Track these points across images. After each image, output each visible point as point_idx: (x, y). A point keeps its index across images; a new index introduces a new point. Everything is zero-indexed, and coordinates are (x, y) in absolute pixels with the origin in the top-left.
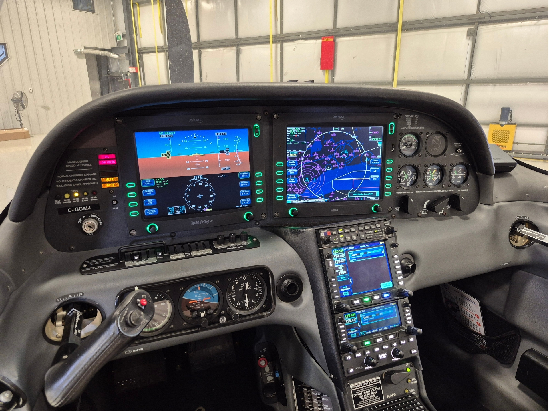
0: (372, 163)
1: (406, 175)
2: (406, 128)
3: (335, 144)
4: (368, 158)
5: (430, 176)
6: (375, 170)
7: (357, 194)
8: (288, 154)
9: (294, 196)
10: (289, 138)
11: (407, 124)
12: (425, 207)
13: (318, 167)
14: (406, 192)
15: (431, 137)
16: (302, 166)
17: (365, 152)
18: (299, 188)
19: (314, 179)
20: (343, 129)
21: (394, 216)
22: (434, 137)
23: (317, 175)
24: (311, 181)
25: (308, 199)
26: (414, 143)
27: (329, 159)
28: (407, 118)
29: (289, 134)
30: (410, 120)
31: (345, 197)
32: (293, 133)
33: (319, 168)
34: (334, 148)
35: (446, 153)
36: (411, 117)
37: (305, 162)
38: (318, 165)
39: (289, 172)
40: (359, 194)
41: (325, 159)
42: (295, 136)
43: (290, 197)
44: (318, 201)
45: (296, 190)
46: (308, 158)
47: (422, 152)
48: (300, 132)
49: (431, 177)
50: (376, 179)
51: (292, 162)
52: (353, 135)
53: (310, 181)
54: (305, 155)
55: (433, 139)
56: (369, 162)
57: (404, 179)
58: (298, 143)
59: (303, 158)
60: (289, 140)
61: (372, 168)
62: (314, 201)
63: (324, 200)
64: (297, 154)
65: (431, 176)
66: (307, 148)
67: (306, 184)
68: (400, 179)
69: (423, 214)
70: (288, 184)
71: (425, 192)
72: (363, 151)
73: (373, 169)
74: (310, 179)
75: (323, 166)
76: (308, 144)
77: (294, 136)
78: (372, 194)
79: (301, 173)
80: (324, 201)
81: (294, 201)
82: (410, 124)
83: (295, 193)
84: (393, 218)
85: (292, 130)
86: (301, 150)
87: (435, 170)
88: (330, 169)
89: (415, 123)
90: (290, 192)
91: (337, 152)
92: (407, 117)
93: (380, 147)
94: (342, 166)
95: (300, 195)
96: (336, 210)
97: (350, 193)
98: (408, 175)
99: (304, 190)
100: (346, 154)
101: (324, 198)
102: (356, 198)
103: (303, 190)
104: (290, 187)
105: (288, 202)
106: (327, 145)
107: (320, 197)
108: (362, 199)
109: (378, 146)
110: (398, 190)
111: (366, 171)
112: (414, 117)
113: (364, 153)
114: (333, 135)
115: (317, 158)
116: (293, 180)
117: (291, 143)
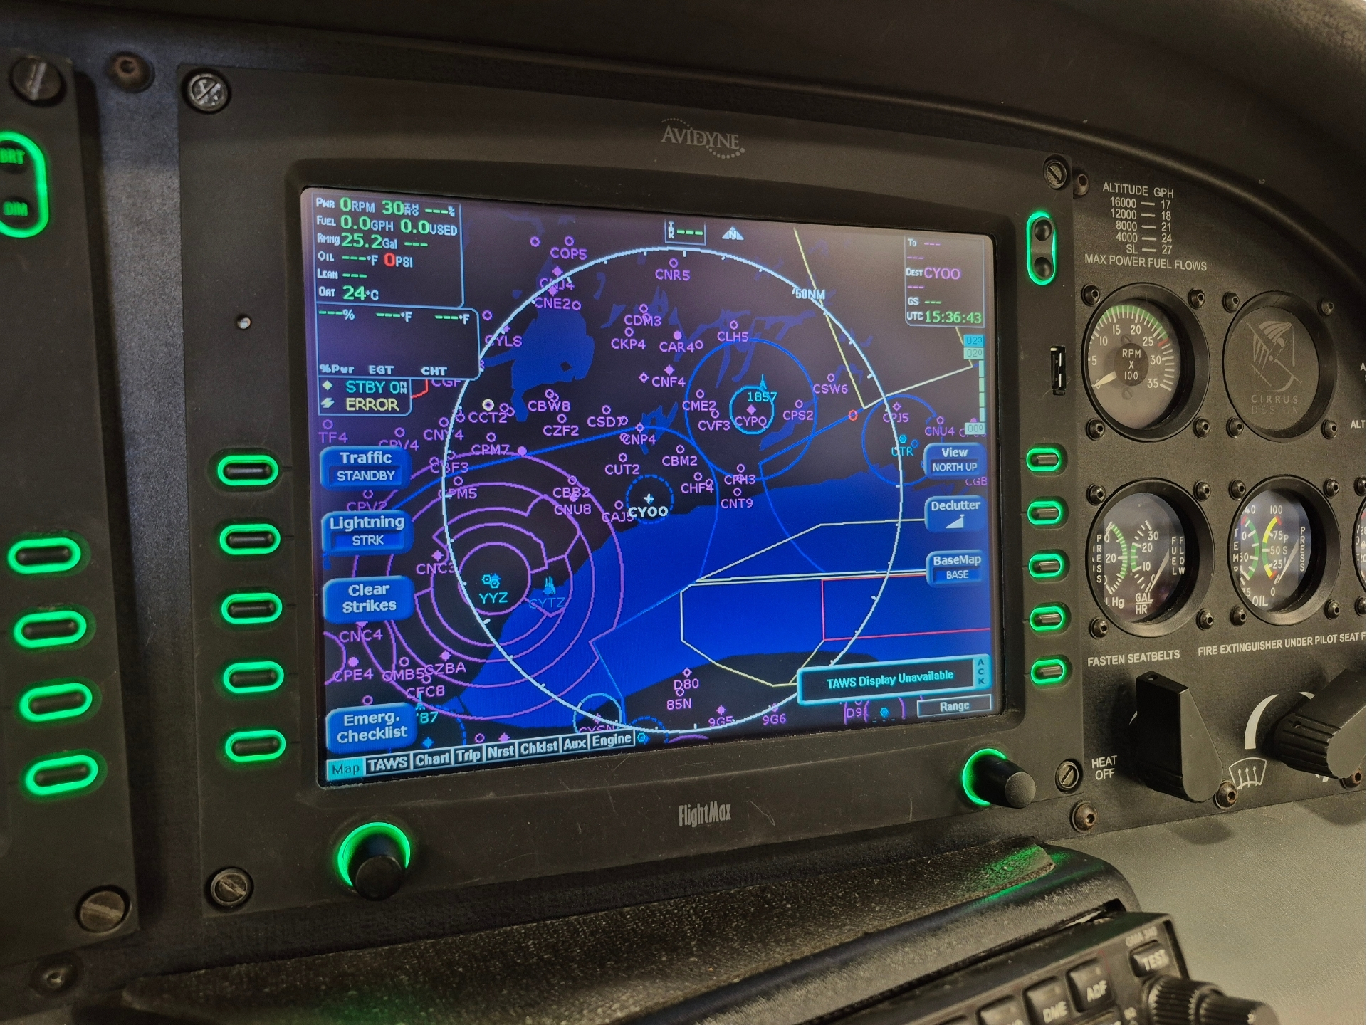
0: (937, 467)
1: (1129, 547)
2: (1113, 258)
3: (686, 339)
4: (904, 439)
5: (1252, 552)
6: (954, 515)
7: (850, 682)
8: (325, 394)
9: (391, 718)
10: (333, 275)
11: (1119, 237)
12: (1250, 742)
13: (574, 498)
14: (1143, 658)
15: (1246, 322)
16: (449, 485)
17: (884, 397)
18: (432, 656)
19: (550, 586)
20: (732, 234)
21: (1088, 812)
22: (1262, 326)
23: (565, 556)
24: (524, 598)
25: (504, 739)
26: (1155, 360)
27: (653, 440)
28: (1117, 201)
29: (336, 240)
30: (1133, 214)
31: (774, 707)
32: (367, 236)
33: (582, 501)
34: (683, 364)
35: (1329, 415)
36: (1134, 196)
37: (472, 460)
38: (572, 479)
39: (340, 536)
40: (865, 681)
41: (624, 438)
42: (381, 259)
43: (358, 729)
44: (582, 744)
45: (408, 675)
46: (493, 426)
47: (1210, 409)
48: (419, 237)
49: (1255, 558)
50: (964, 574)
51: (362, 460)
52: (805, 284)
53: (512, 600)
54: (472, 403)
55: (1256, 336)
56: (912, 464)
57: (1122, 575)
58: (407, 316)
59: (456, 425)
60: (330, 292)
61: (935, 504)
62: (550, 747)
63: (624, 733)
64: (402, 399)
65: (1257, 552)
66: (481, 356)
67: (483, 624)
68: (1102, 574)
69: (1240, 787)
70: (336, 629)
71: (1242, 648)
72: (870, 393)
73: (942, 506)
74: (514, 585)
75: (608, 491)
76: (489, 328)
77: (373, 259)
78: (949, 675)
79: (442, 537)
80: (622, 739)
81: (392, 763)
82: (1134, 238)
83: (401, 698)
84: (1086, 828)
85: (355, 215)
86: (434, 371)
87: (1274, 521)
88: (663, 511)
89: (1157, 233)
90: (352, 695)
91: (701, 393)
92: (1115, 195)
93: (976, 369)
94: (743, 486)
95: (436, 713)
96: (718, 813)
97: (805, 675)
98: (1139, 550)
99: (472, 672)
100: (762, 408)
101: (628, 722)
102: (846, 711)
103: (461, 667)
104: (355, 649)
105: (336, 769)
106: (627, 343)
107: (597, 718)
108: (884, 712)
109: (966, 363)
110: (1099, 642)
111: (900, 520)
112: (1151, 197)
113: (882, 405)
114: (673, 275)
115: (563, 428)
116: (379, 599)
117: (349, 315)
